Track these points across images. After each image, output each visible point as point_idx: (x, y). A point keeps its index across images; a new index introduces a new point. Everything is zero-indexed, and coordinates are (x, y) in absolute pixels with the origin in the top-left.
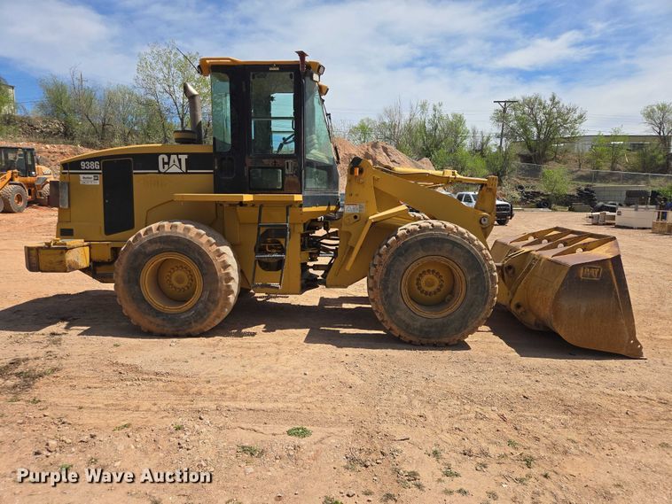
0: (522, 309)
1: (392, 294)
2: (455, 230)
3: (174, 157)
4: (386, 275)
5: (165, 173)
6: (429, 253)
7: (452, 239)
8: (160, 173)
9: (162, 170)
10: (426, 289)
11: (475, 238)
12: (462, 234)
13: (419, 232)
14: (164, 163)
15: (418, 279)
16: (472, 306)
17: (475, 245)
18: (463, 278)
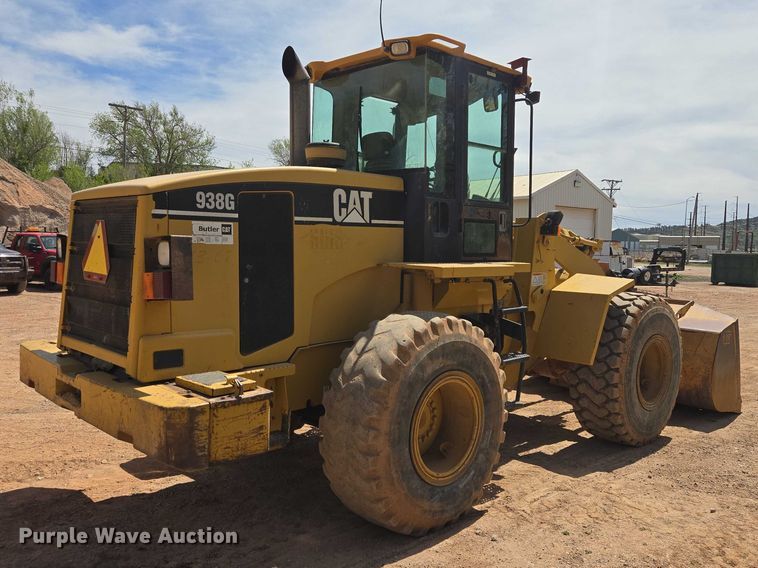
3: (354, 194)
5: (342, 224)
8: (335, 223)
9: (338, 219)
14: (342, 205)
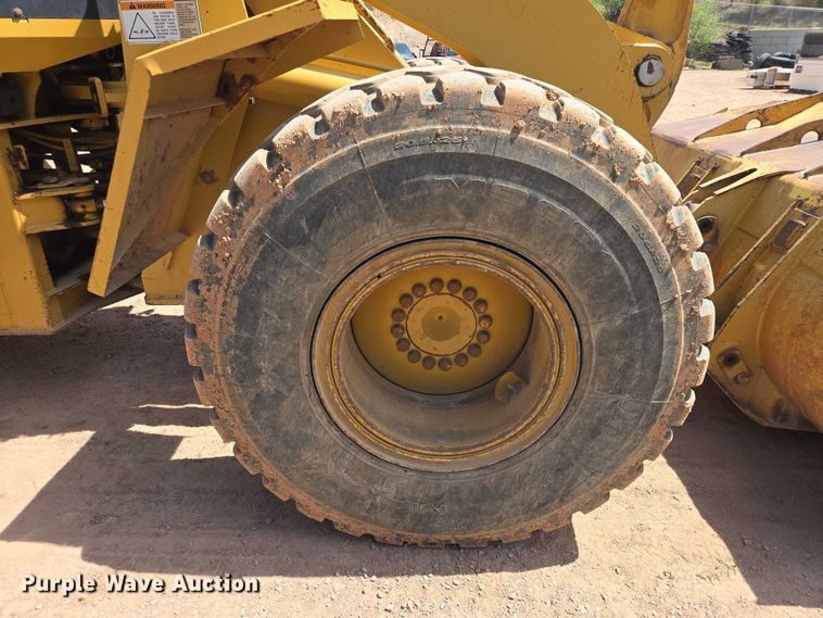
0: (739, 368)
1: (279, 396)
2: (547, 114)
4: (239, 321)
6: (423, 230)
7: (528, 159)
10: (427, 345)
11: (640, 150)
12: (580, 132)
13: (370, 126)
15: (397, 313)
16: (595, 433)
17: (634, 185)
18: (570, 331)
